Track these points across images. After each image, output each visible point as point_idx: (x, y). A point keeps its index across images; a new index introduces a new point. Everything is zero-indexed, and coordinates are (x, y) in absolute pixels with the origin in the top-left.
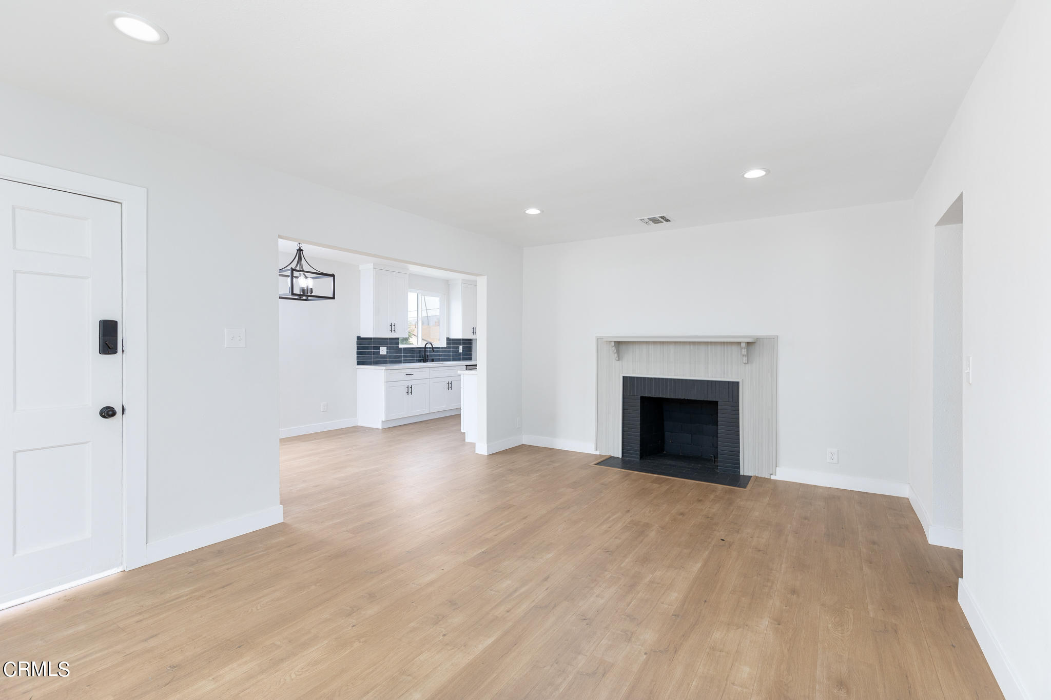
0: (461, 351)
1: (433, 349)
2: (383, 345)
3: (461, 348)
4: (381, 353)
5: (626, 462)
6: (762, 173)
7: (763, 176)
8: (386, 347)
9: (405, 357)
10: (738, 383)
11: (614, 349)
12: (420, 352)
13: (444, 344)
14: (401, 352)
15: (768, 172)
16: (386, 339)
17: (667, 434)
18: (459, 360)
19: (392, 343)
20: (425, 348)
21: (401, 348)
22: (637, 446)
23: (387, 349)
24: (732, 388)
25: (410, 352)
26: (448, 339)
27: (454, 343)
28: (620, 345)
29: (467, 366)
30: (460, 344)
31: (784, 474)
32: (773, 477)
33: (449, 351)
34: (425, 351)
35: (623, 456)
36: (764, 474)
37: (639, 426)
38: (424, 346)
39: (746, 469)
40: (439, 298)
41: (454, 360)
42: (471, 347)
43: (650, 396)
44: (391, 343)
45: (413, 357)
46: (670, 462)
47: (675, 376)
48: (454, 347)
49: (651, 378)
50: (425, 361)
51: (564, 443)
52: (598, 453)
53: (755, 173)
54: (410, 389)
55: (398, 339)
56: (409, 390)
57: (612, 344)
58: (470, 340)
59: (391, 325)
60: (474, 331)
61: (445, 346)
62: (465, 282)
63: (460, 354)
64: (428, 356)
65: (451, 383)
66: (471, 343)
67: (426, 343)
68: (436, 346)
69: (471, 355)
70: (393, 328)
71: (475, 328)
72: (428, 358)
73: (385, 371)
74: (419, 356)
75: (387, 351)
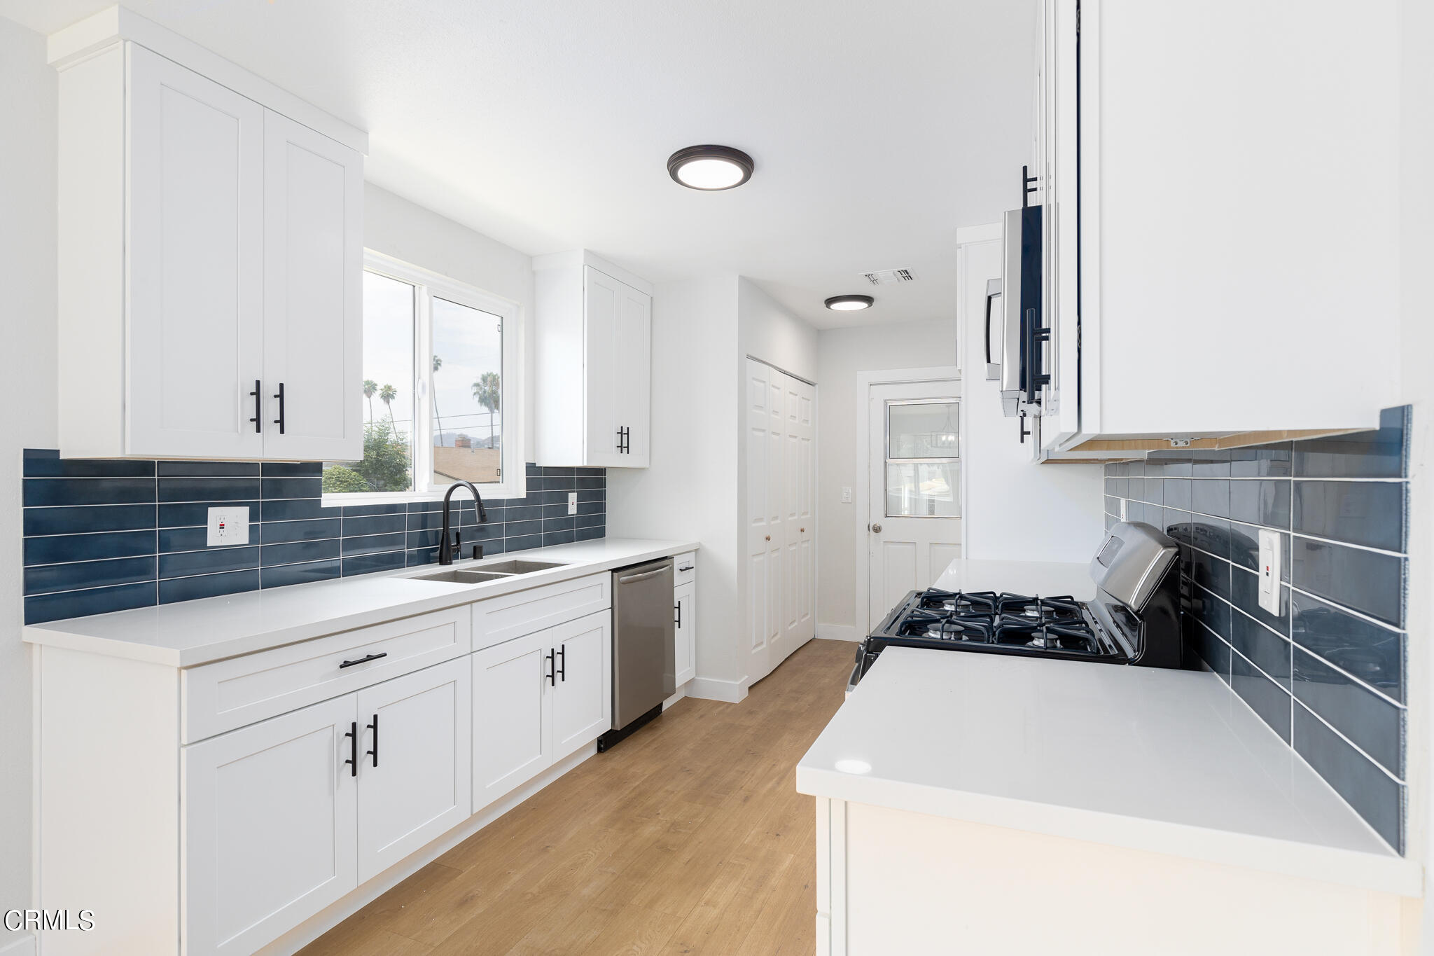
0: (572, 510)
1: (480, 509)
2: (227, 496)
3: (573, 497)
4: (214, 538)
8: (245, 511)
12: (424, 521)
13: (519, 491)
19: (282, 487)
20: (447, 504)
21: (334, 511)
23: (253, 517)
25: (378, 524)
26: (531, 469)
27: (553, 483)
29: (614, 571)
30: (569, 486)
33: (535, 513)
34: (446, 515)
38: (442, 499)
41: (551, 543)
42: (601, 495)
48: (550, 497)
54: (365, 742)
55: (316, 467)
56: (363, 746)
58: (601, 472)
59: (257, 394)
60: (624, 440)
61: (524, 496)
62: (599, 263)
63: (569, 521)
64: (458, 535)
65: (563, 654)
66: (602, 483)
67: (451, 485)
68: (482, 498)
69: (602, 520)
70: (270, 410)
71: (625, 431)
72: (458, 542)
73: (184, 672)
74: (424, 539)
75: (253, 529)
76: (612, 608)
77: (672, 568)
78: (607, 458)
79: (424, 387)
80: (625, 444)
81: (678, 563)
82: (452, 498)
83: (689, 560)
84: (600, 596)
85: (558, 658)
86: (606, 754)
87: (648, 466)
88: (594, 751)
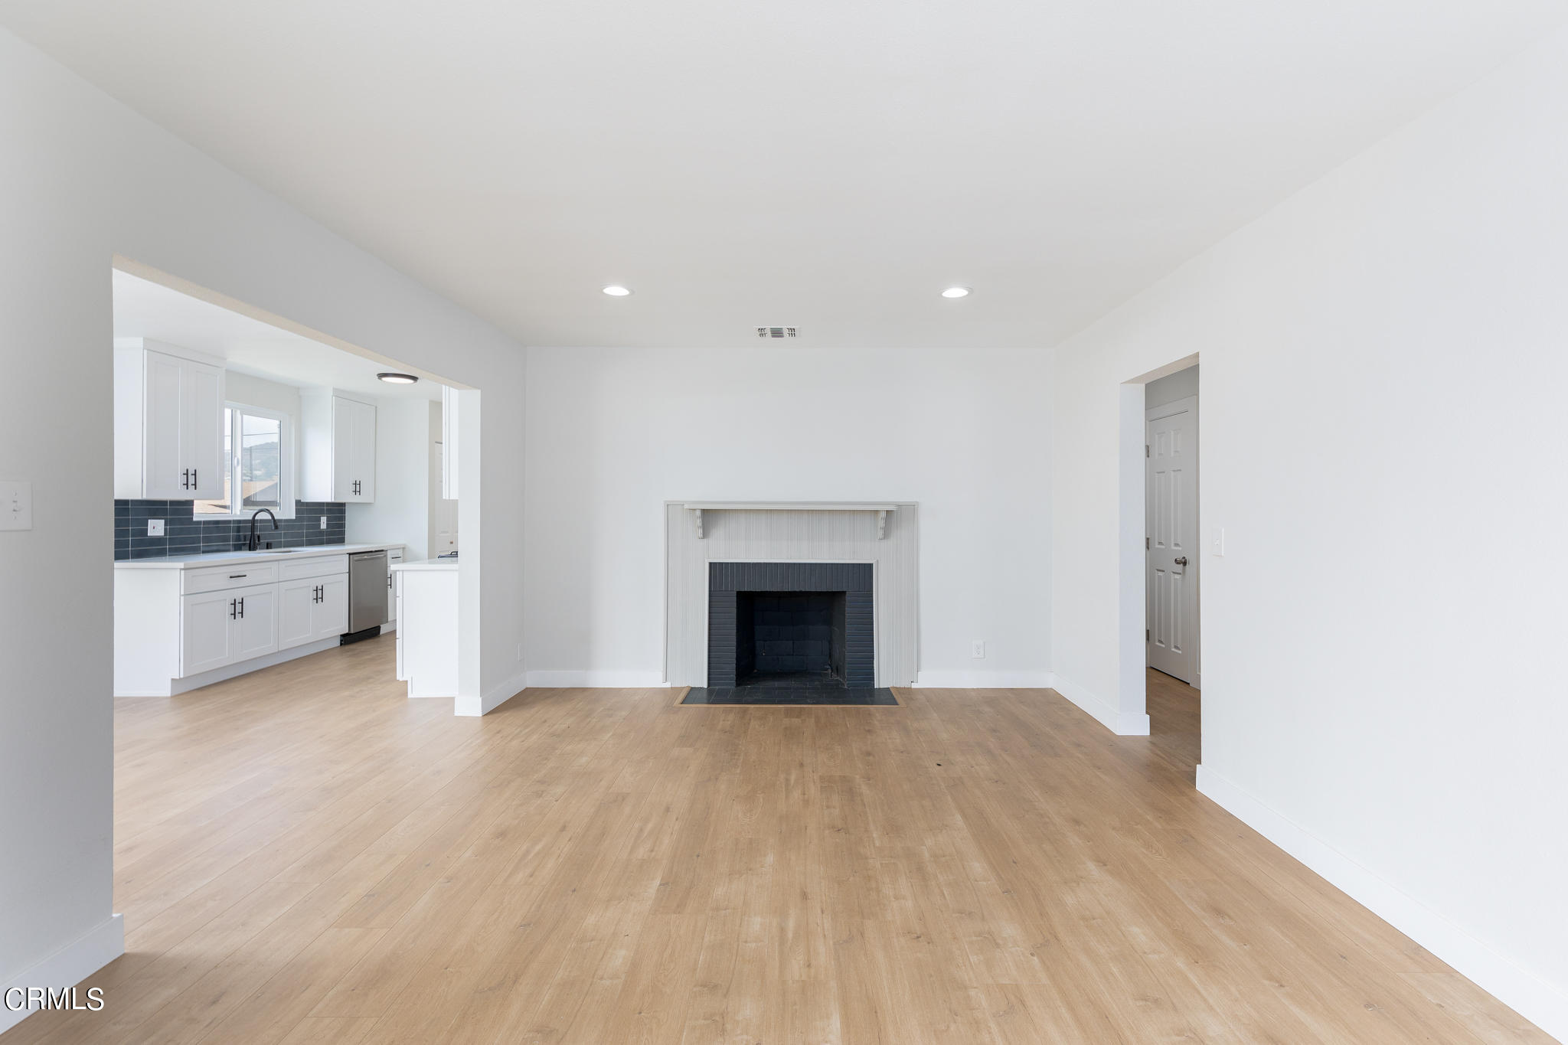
0: (323, 526)
1: (276, 523)
2: (157, 516)
3: (324, 520)
4: (151, 533)
5: (714, 693)
6: (964, 293)
7: (964, 297)
8: (163, 521)
9: (207, 540)
10: (871, 565)
11: (699, 522)
12: (239, 529)
13: (291, 514)
14: (197, 531)
15: (971, 291)
16: (164, 503)
17: (758, 644)
18: (321, 543)
19: (177, 511)
20: (253, 521)
21: (199, 522)
22: (731, 668)
23: (166, 524)
24: (863, 573)
25: (219, 529)
26: (299, 503)
27: (311, 511)
28: (709, 517)
29: (350, 554)
30: (322, 513)
31: (927, 679)
32: (914, 686)
33: (301, 528)
34: (252, 526)
35: (709, 684)
36: (903, 683)
37: (734, 638)
38: (251, 518)
39: (883, 679)
40: (278, 422)
41: (311, 543)
42: (342, 519)
43: (752, 590)
44: (175, 512)
45: (226, 539)
46: (777, 684)
47: (788, 558)
48: (310, 519)
49: (753, 564)
50: (252, 547)
51: (604, 677)
52: (668, 685)
53: (956, 293)
54: (239, 607)
55: (190, 502)
56: (238, 609)
57: (698, 513)
58: (343, 505)
59: (187, 474)
60: (357, 488)
61: (294, 518)
62: (340, 395)
63: (322, 532)
64: (259, 537)
65: (322, 590)
66: (343, 512)
67: (256, 511)
68: (276, 518)
69: (343, 533)
70: (191, 480)
71: (358, 482)
72: (259, 541)
73: (183, 572)
74: (238, 538)
75: (165, 530)
76: (349, 572)
77: (386, 556)
78: (347, 497)
79: (238, 459)
80: (358, 490)
81: (390, 554)
82: (256, 518)
83: (400, 553)
84: (343, 564)
85: (320, 592)
86: (347, 647)
87: (372, 501)
88: (338, 643)
